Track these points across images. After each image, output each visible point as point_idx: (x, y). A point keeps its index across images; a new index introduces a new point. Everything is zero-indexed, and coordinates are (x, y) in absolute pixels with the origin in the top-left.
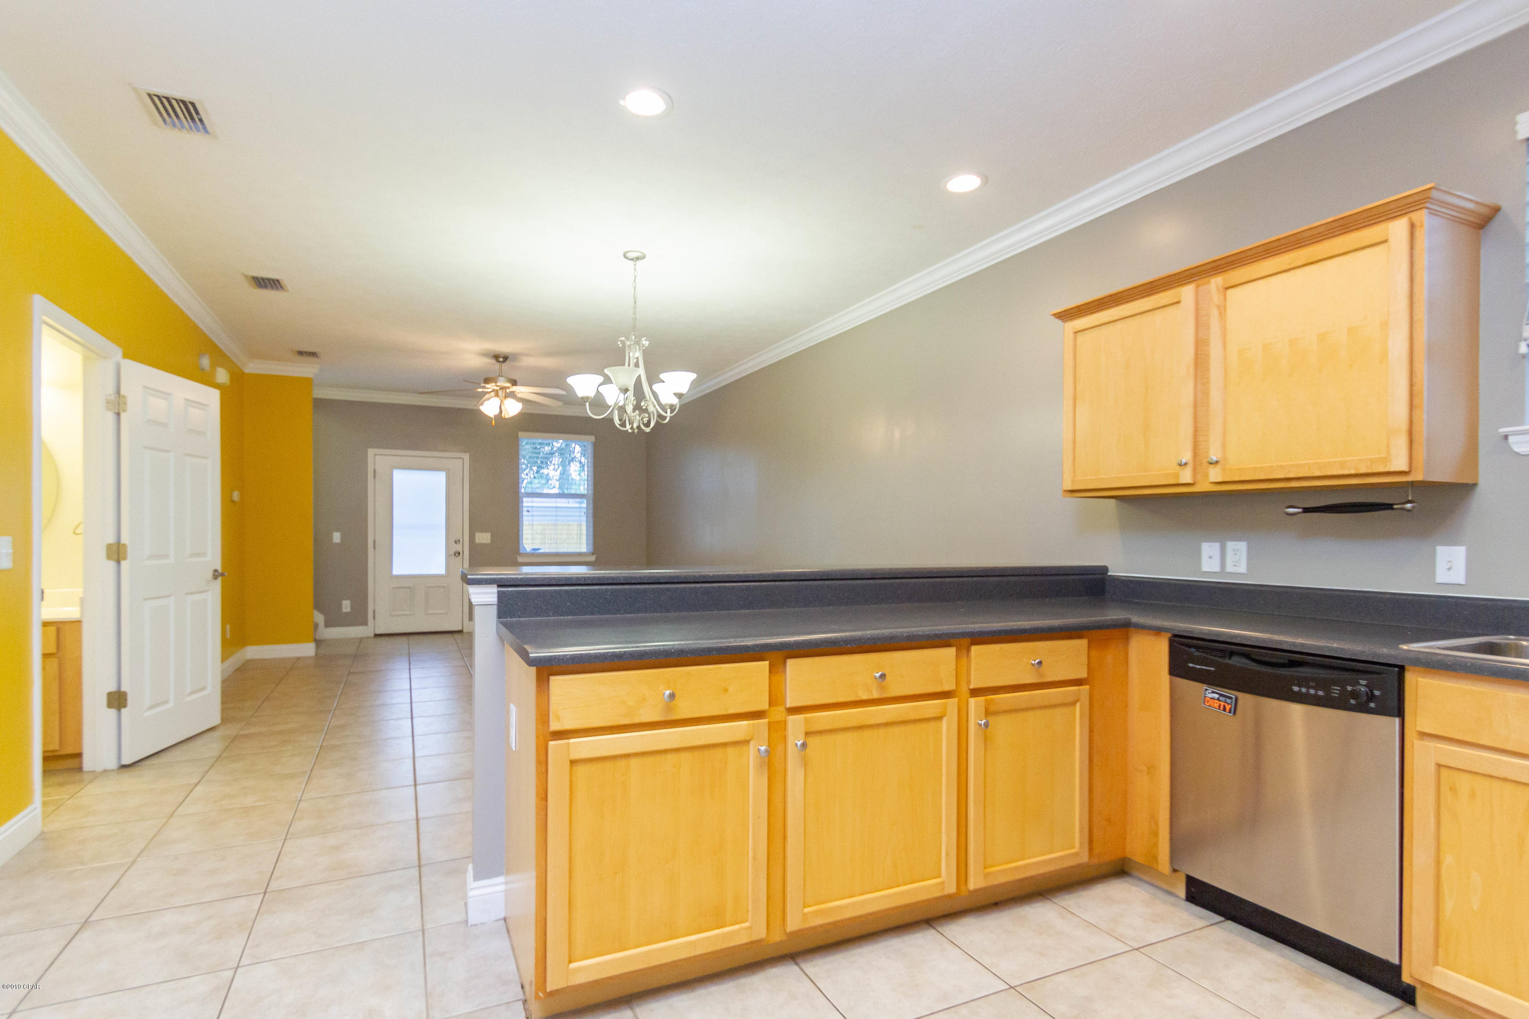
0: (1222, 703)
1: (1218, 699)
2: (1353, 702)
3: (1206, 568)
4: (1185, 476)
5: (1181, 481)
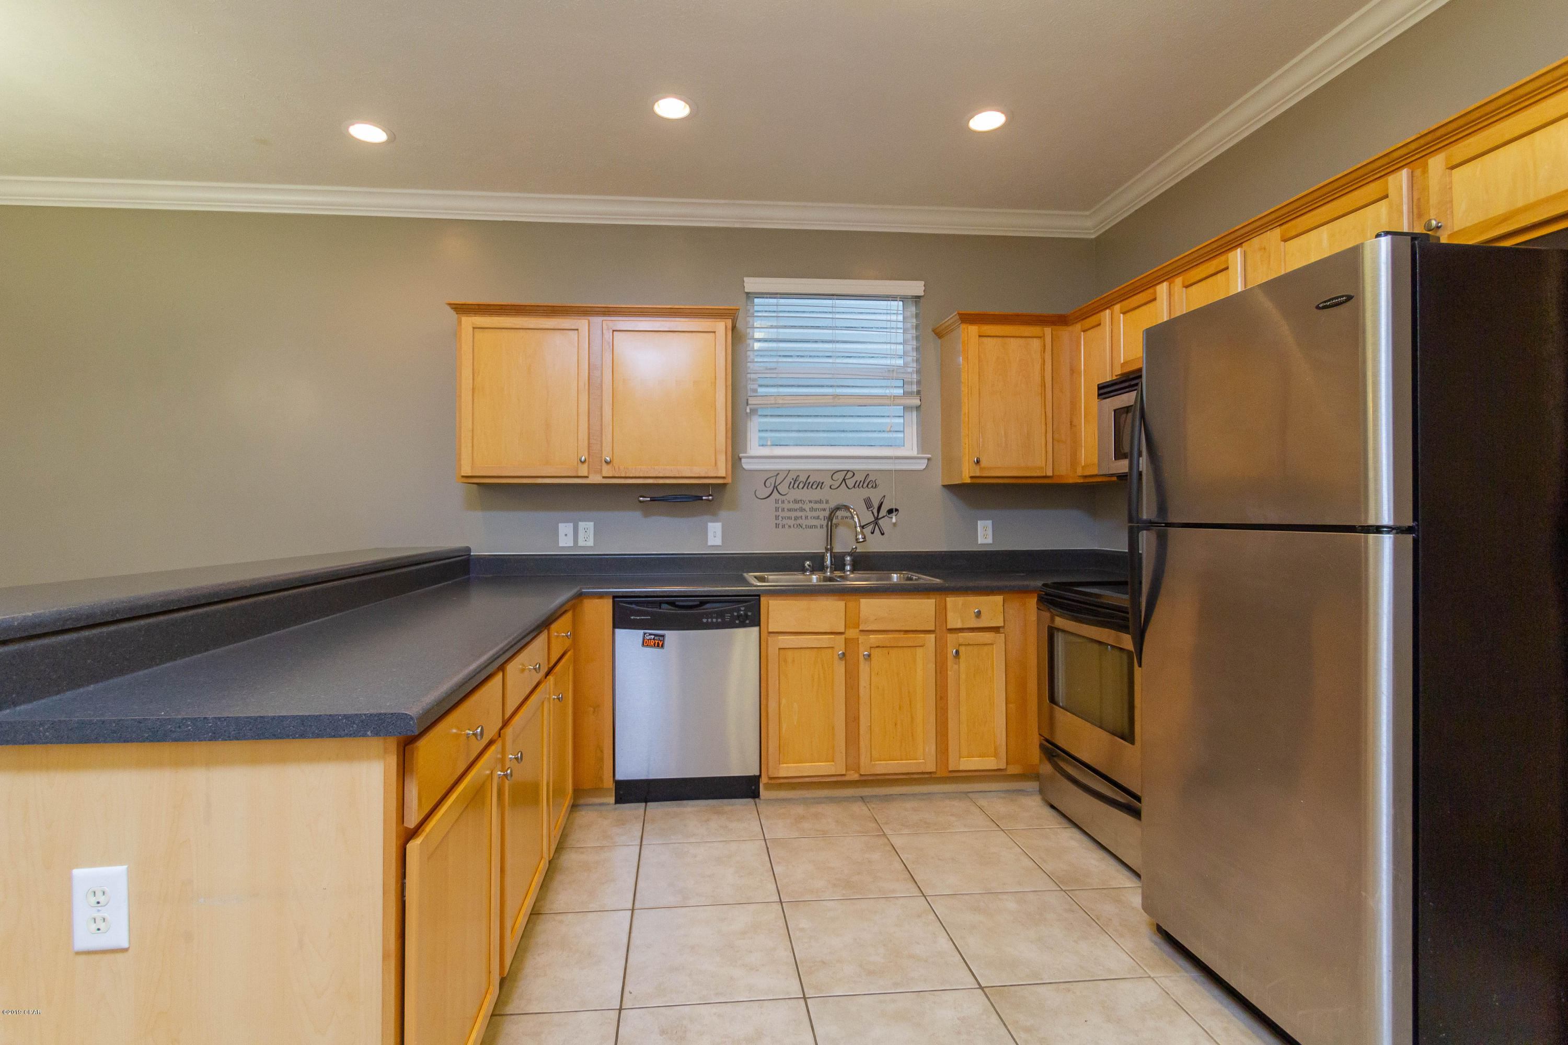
0: (657, 641)
1: (654, 639)
2: (737, 622)
3: (562, 543)
4: (583, 470)
5: (579, 475)
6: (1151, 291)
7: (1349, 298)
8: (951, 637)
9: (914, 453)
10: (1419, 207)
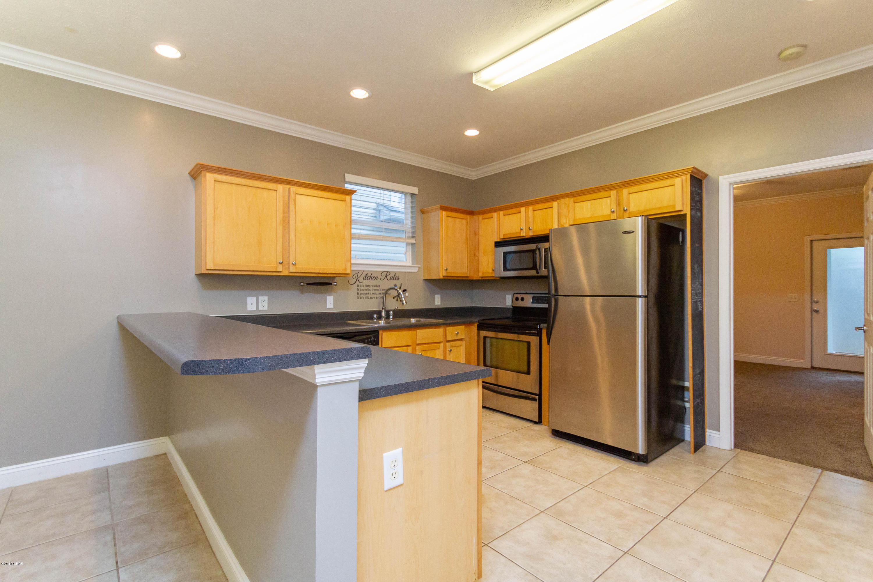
3: (249, 309)
4: (280, 268)
5: (278, 270)
6: (518, 209)
7: (633, 232)
8: (448, 344)
9: (410, 264)
10: (619, 202)
